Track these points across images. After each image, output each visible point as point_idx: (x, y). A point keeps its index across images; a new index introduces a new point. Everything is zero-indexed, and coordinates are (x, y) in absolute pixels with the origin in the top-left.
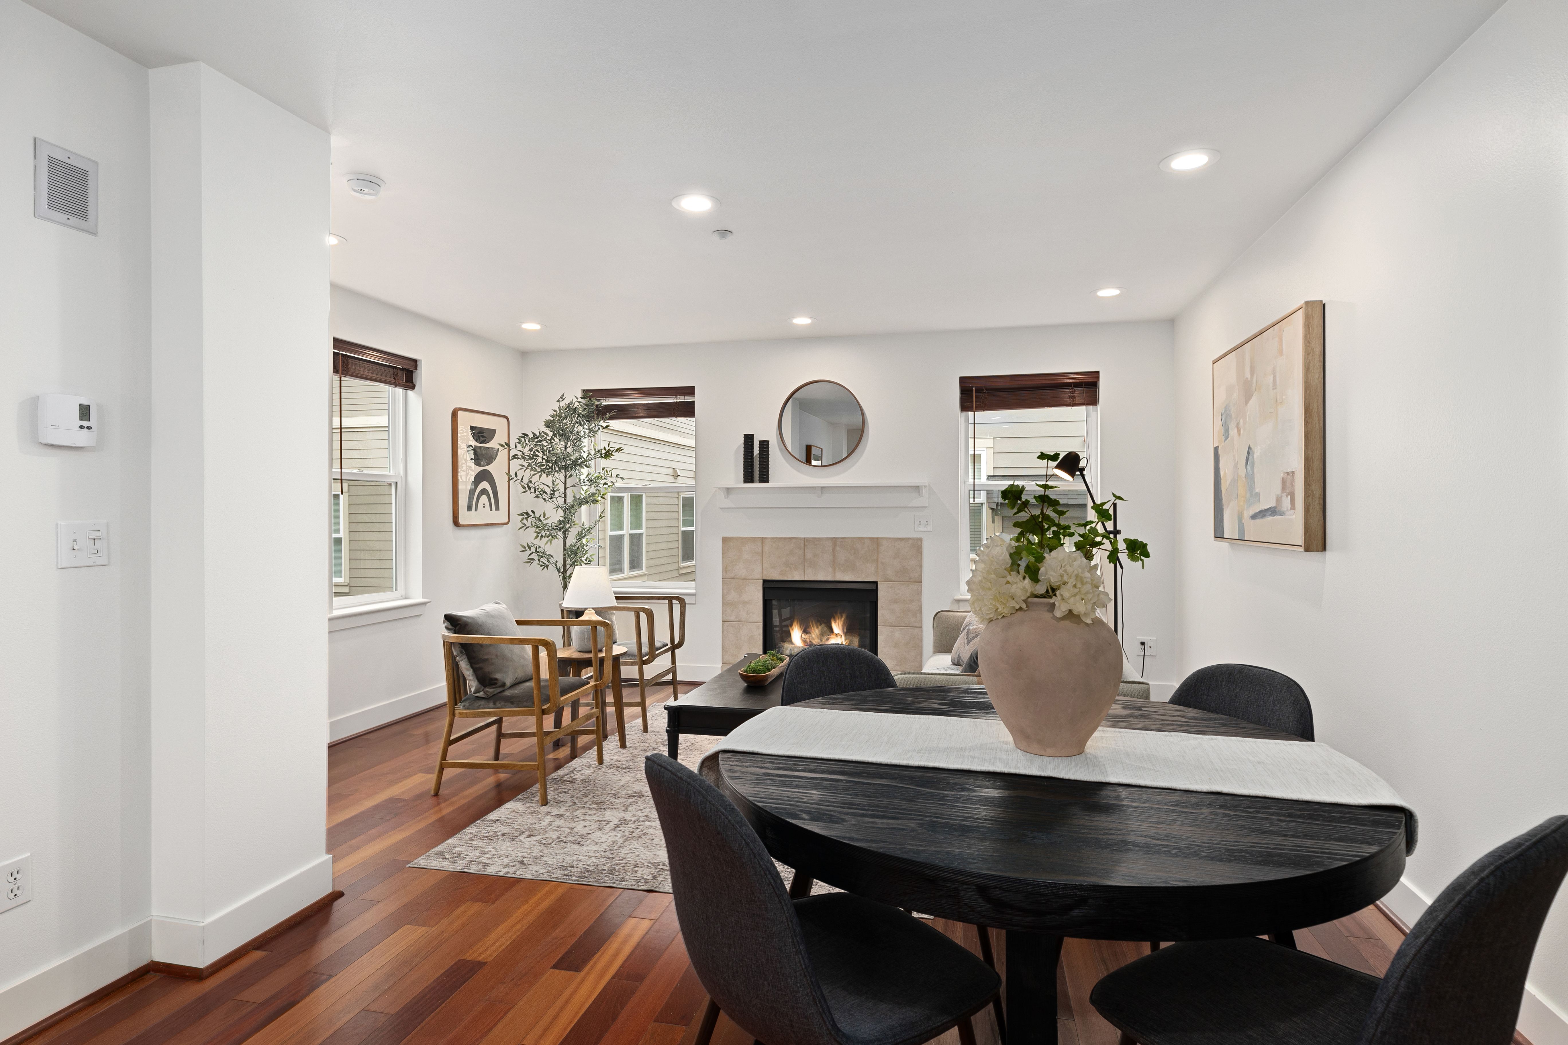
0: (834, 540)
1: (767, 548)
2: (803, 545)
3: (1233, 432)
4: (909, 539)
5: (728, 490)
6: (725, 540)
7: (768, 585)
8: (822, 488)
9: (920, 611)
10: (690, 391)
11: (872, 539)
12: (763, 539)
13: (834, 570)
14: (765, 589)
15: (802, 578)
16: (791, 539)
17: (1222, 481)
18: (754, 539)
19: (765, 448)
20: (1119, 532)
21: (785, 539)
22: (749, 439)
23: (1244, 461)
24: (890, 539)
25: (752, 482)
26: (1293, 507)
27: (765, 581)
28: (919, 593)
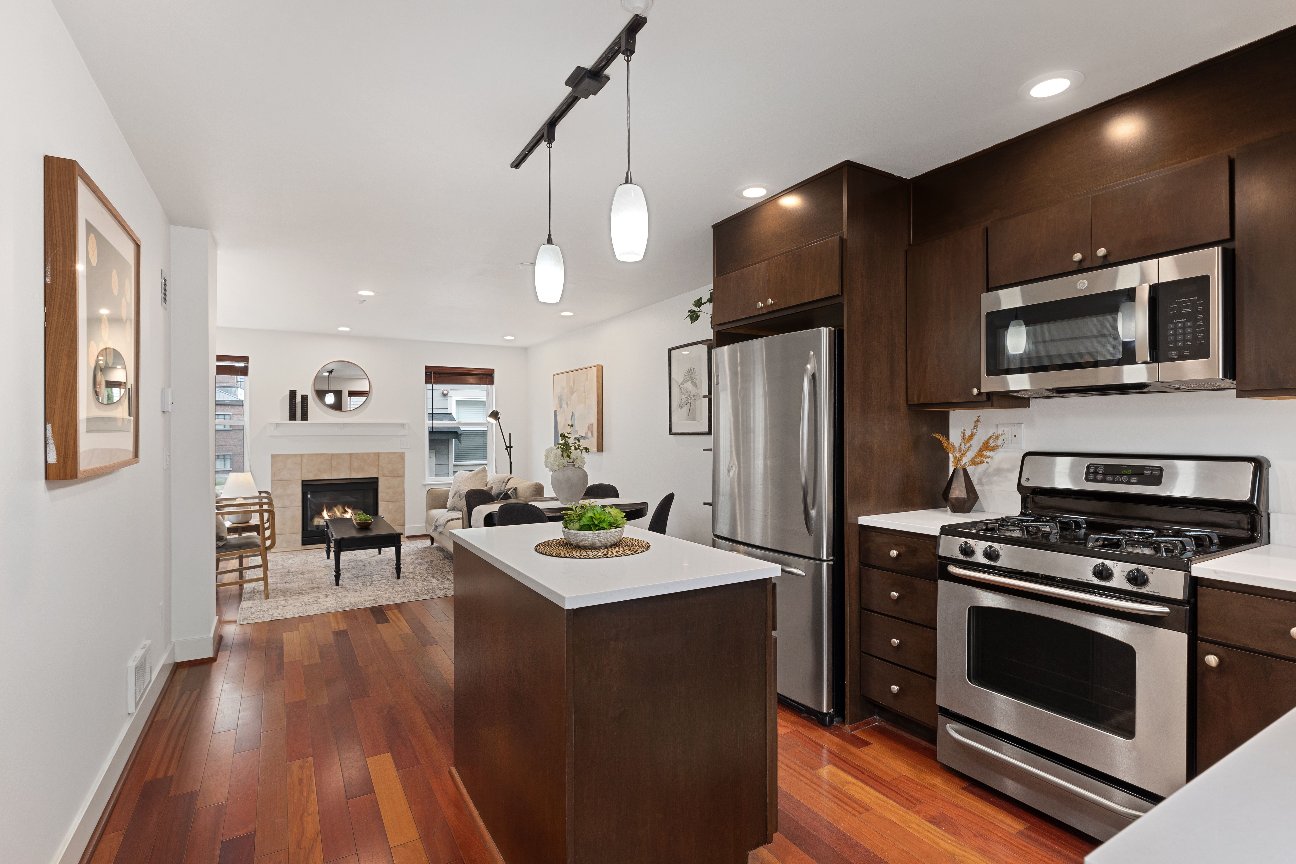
0: (351, 455)
1: (305, 461)
2: (330, 458)
3: (564, 405)
4: (397, 453)
5: (278, 425)
6: (273, 456)
7: (305, 483)
8: (344, 424)
9: (404, 492)
10: (245, 359)
11: (375, 453)
12: (302, 455)
13: (351, 472)
14: (303, 485)
15: (330, 478)
16: (322, 454)
17: (559, 425)
18: (295, 455)
19: (306, 399)
20: (512, 447)
21: (318, 454)
22: (293, 394)
23: (570, 418)
24: (386, 453)
25: (295, 419)
26: (592, 436)
27: (303, 481)
28: (403, 482)
